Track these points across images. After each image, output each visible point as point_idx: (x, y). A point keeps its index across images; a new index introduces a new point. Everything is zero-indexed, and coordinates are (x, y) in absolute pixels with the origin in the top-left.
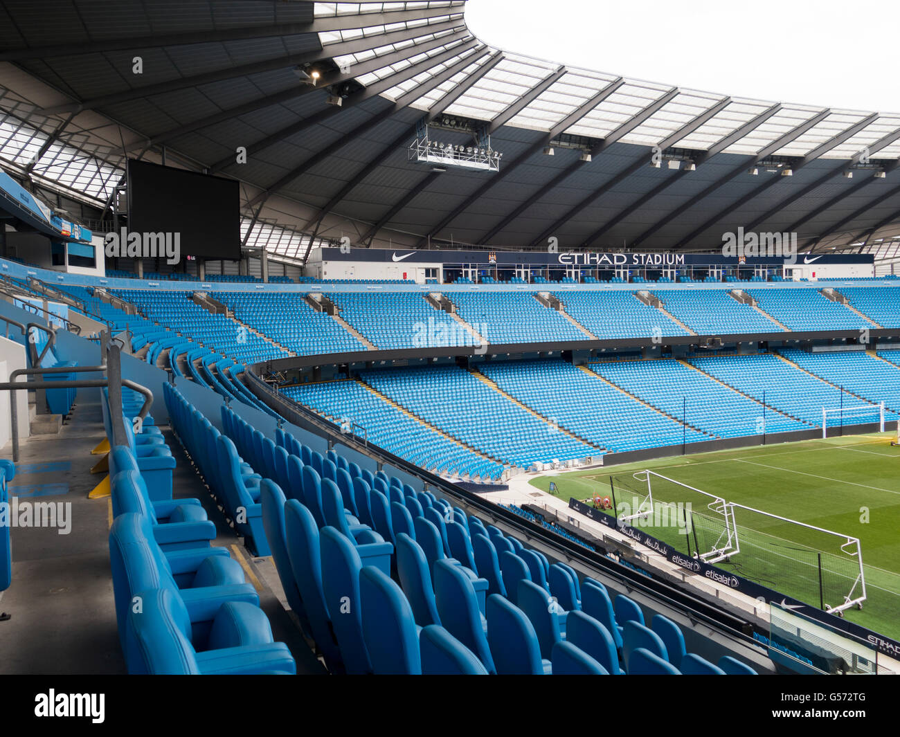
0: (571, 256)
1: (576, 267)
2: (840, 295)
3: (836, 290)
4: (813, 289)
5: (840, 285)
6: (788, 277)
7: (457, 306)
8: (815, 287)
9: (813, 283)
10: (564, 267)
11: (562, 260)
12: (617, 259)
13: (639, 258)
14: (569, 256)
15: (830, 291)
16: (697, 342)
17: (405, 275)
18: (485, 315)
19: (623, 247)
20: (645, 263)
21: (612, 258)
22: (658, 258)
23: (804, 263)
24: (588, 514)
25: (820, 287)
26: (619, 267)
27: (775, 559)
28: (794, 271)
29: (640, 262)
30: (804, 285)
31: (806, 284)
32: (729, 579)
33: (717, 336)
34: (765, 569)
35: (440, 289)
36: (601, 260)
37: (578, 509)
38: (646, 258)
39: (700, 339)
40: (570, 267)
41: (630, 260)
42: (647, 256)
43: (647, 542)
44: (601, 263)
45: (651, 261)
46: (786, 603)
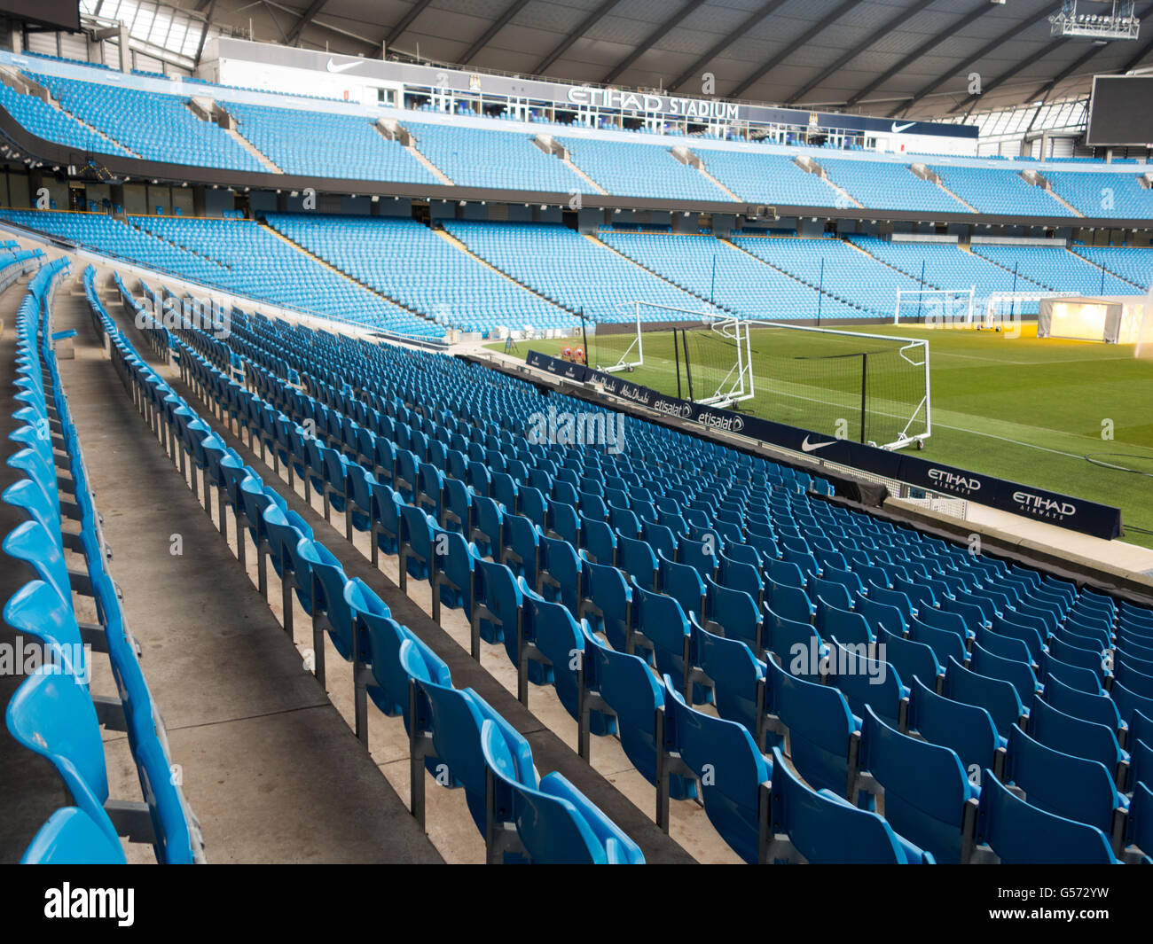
0: (586, 93)
1: (593, 109)
2: (932, 174)
3: (929, 167)
4: (899, 165)
5: (935, 162)
6: (870, 148)
7: (418, 140)
8: (903, 162)
9: (901, 157)
10: (575, 107)
11: (574, 97)
12: (648, 102)
13: (680, 105)
14: (583, 92)
15: (921, 168)
16: (744, 211)
17: (346, 93)
18: (456, 154)
19: (657, 87)
20: (686, 113)
21: (642, 101)
22: (704, 107)
23: (891, 131)
24: (549, 368)
25: (909, 162)
26: (650, 115)
27: (804, 404)
28: (877, 142)
29: (680, 111)
30: (889, 159)
31: (892, 156)
32: (731, 421)
33: (771, 205)
34: (788, 414)
35: (397, 114)
36: (627, 102)
37: (537, 364)
38: (687, 106)
39: (749, 208)
40: (584, 108)
41: (667, 106)
42: (690, 103)
43: (624, 391)
44: (628, 107)
45: (695, 111)
46: (810, 442)
